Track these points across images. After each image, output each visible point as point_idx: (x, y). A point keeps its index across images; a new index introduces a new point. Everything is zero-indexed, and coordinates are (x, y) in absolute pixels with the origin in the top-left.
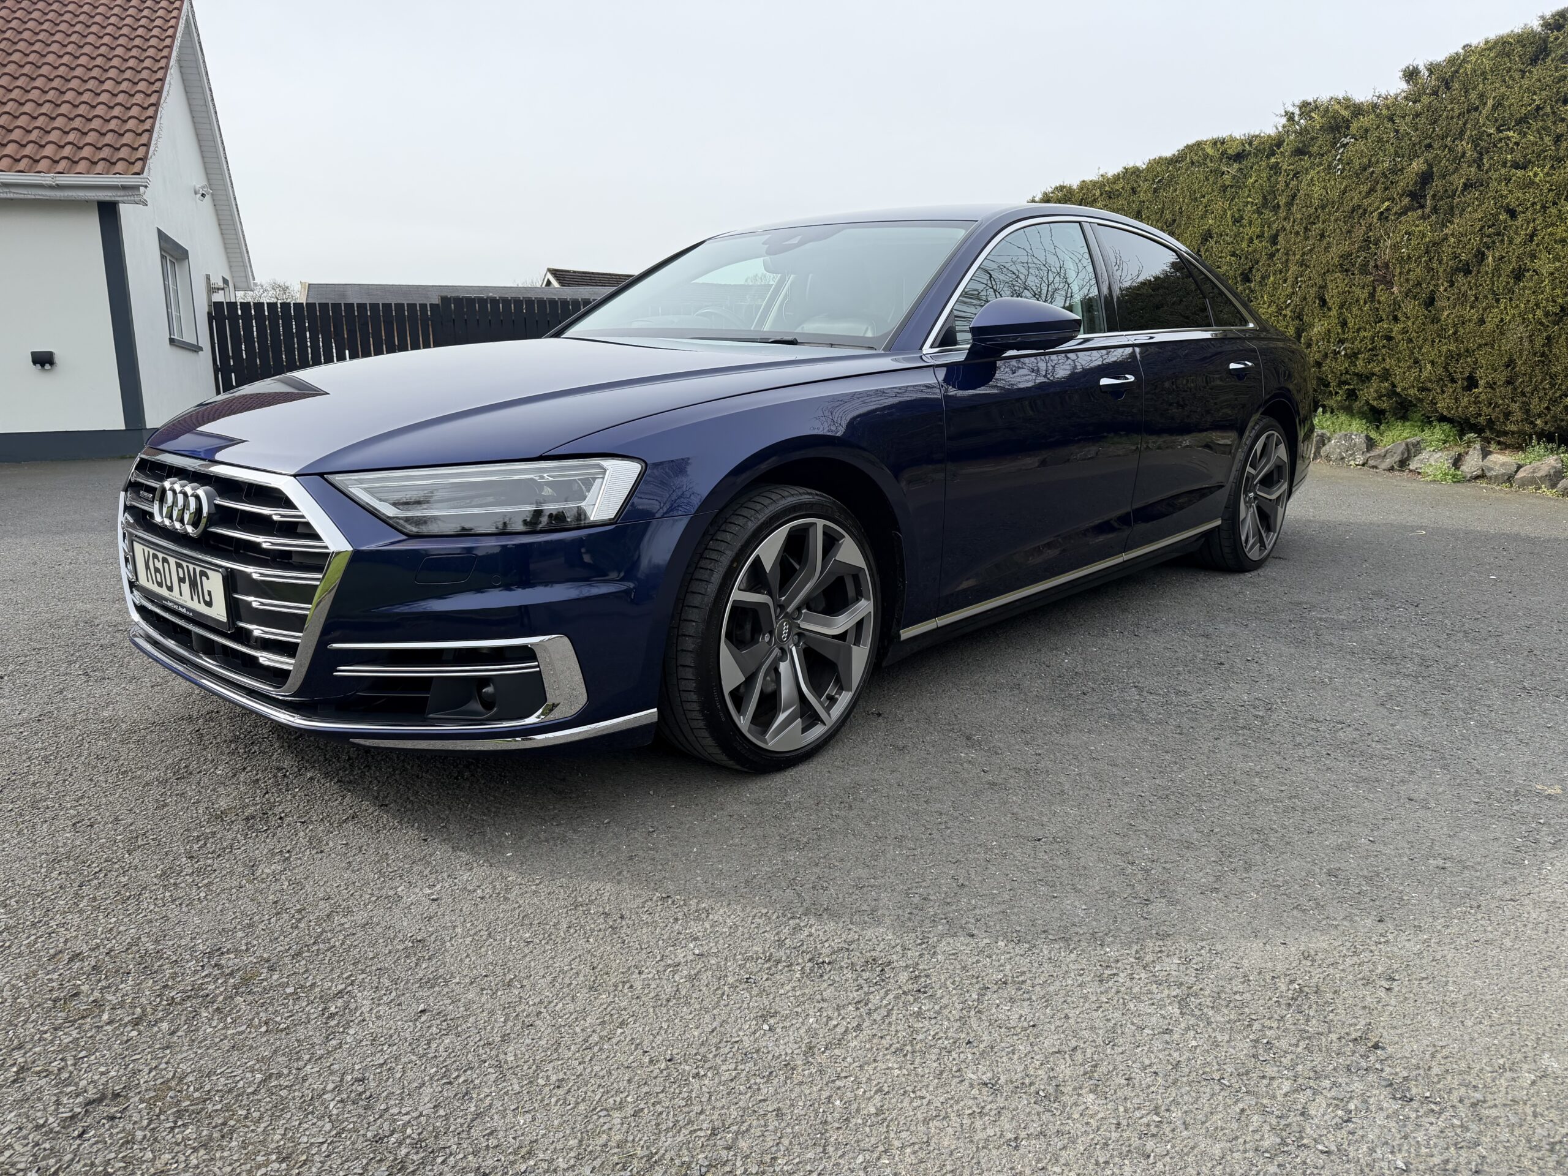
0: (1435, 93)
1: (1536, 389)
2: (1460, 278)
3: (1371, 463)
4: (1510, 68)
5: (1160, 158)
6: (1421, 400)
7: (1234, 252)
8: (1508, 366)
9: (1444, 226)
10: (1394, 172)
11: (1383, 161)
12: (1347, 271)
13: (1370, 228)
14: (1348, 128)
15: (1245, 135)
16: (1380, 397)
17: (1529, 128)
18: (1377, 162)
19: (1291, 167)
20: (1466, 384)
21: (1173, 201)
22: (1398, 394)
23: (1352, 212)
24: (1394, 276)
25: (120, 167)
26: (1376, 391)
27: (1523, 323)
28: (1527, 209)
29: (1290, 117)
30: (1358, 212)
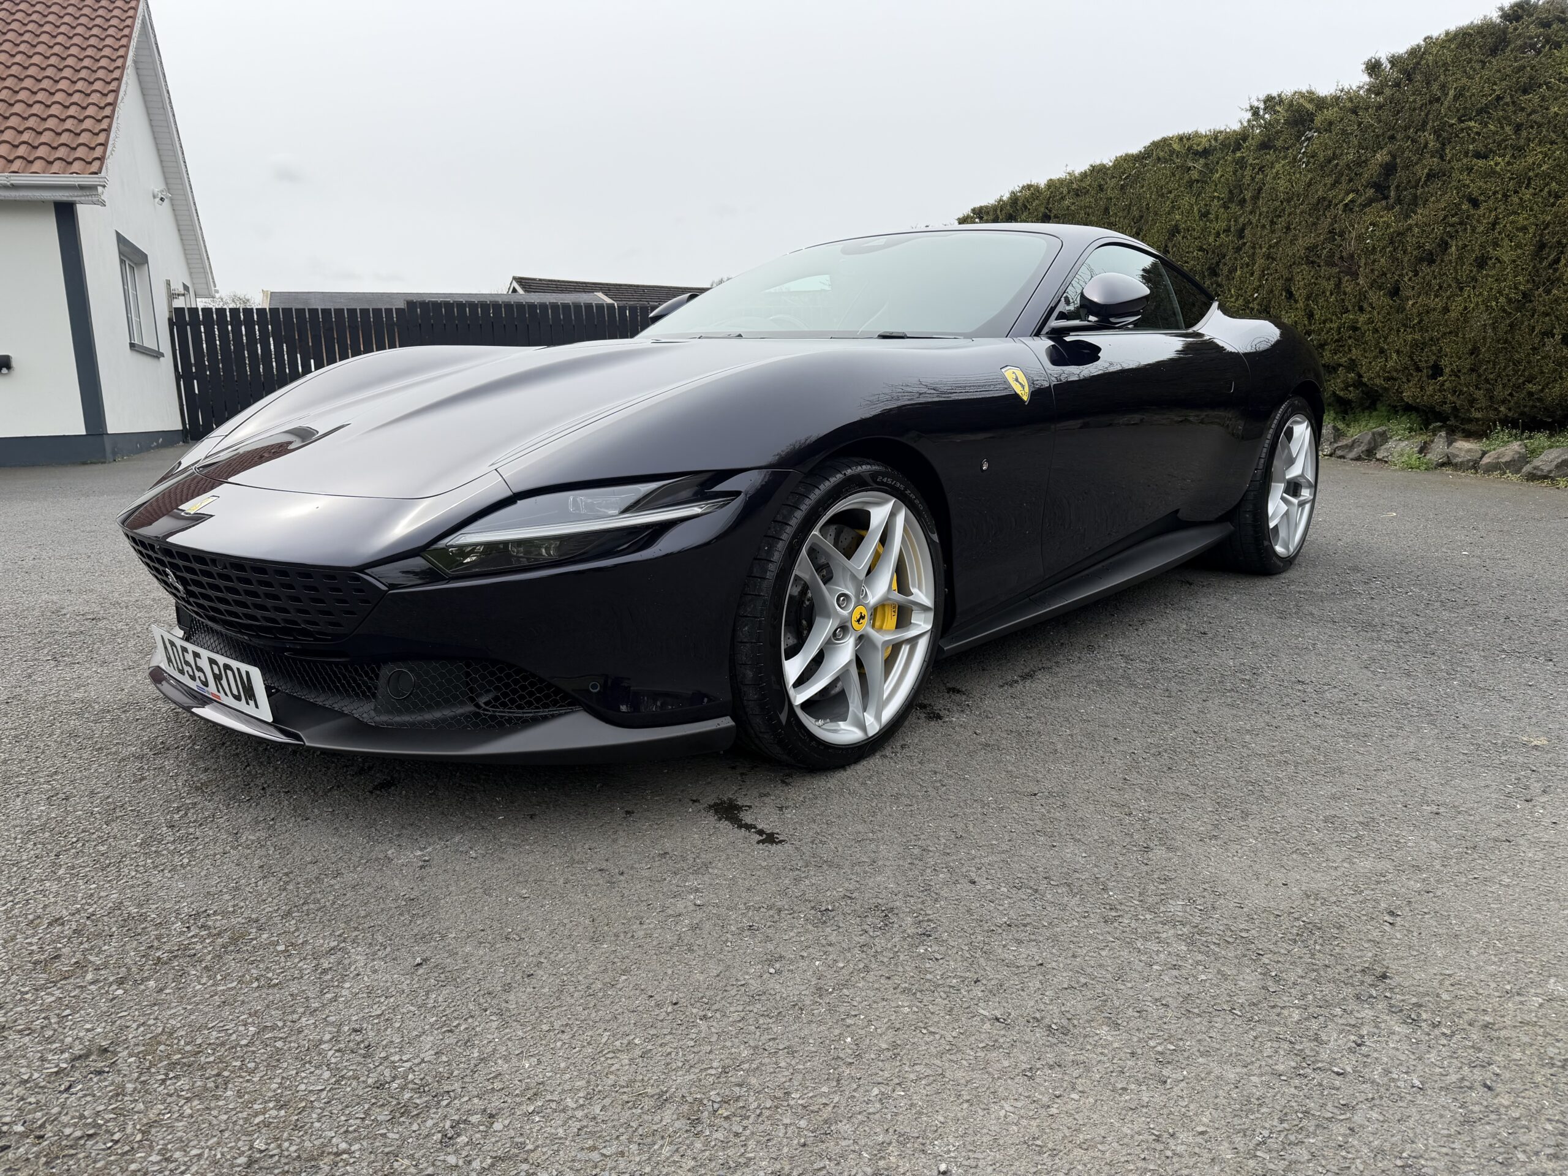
0: (1397, 85)
1: (1499, 375)
2: (1425, 268)
3: (1339, 453)
4: (1471, 59)
5: (1126, 155)
6: (1386, 389)
7: (1201, 247)
8: (1472, 354)
9: (1408, 216)
10: (1359, 165)
11: (1347, 153)
12: (1313, 262)
13: (1335, 219)
14: (1312, 121)
15: (1210, 131)
16: (1346, 388)
17: (1489, 118)
18: (1341, 154)
19: (1256, 161)
20: (1430, 372)
21: (1140, 197)
22: (1365, 385)
23: (1318, 205)
24: (1359, 267)
25: (77, 166)
26: (1343, 382)
27: (1487, 310)
28: (1489, 198)
29: (1255, 111)
30: (1323, 204)
